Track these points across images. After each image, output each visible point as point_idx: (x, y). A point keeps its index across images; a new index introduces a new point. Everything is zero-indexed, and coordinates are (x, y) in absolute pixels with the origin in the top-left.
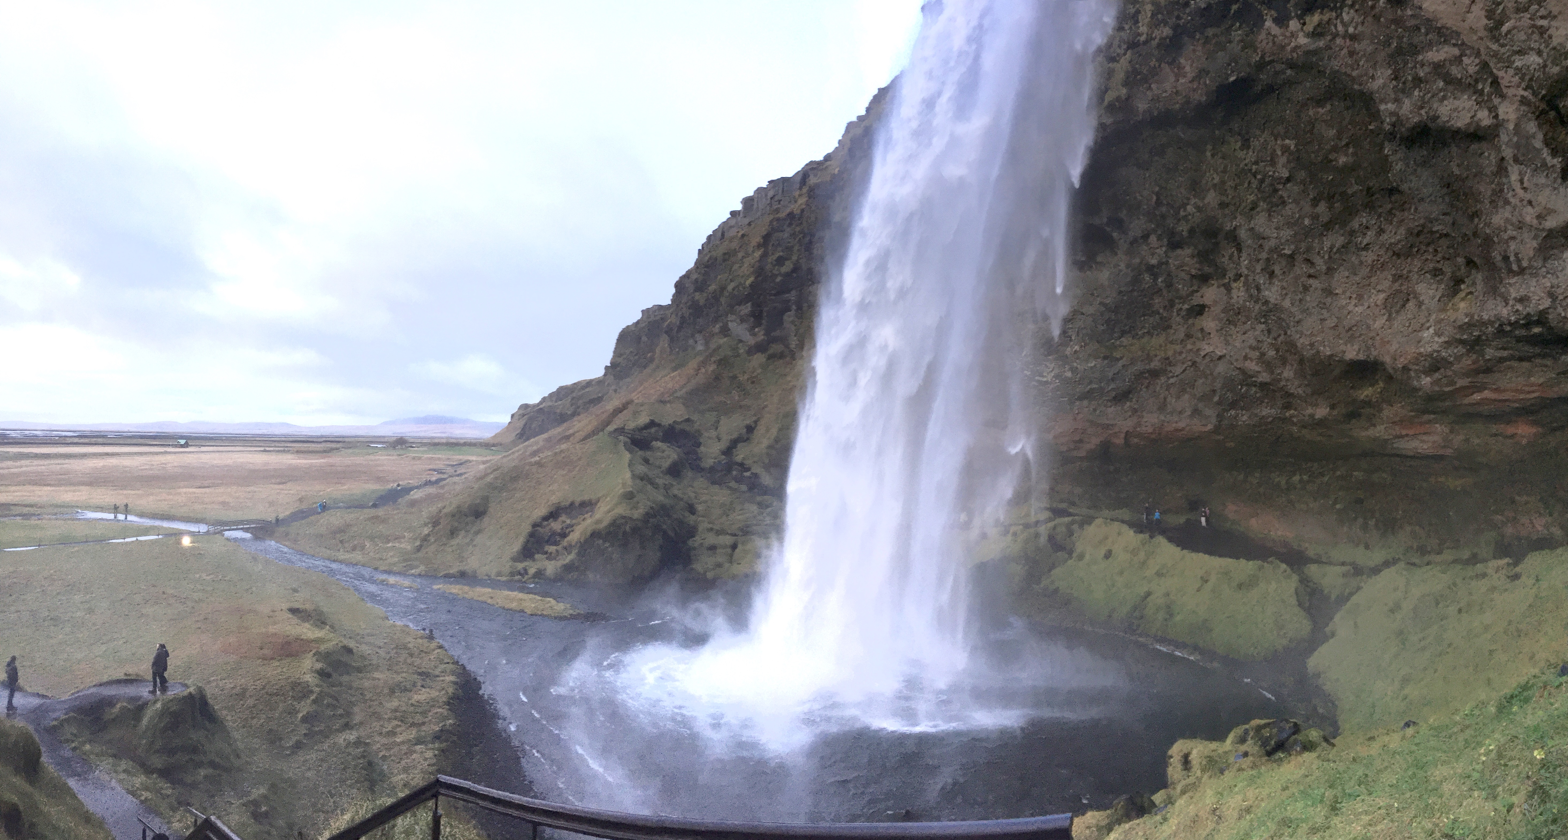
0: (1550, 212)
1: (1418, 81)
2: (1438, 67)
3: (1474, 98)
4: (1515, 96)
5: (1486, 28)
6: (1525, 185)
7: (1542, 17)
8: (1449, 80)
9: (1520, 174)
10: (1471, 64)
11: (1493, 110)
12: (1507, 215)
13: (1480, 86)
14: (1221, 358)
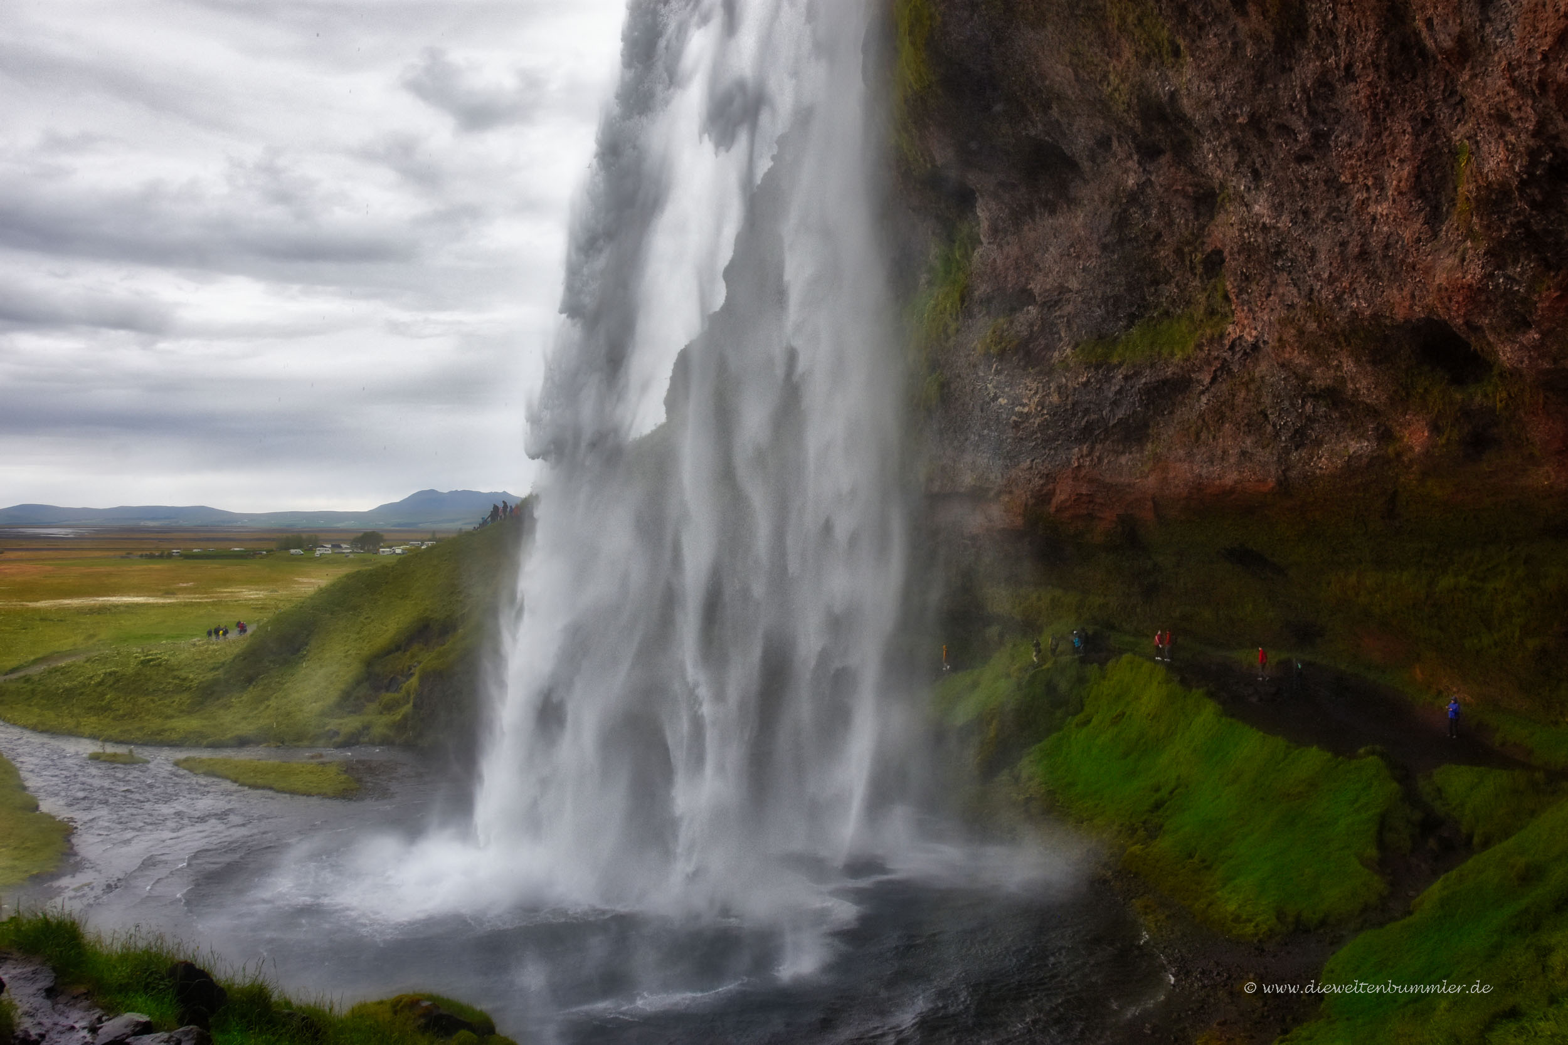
14: (1255, 347)
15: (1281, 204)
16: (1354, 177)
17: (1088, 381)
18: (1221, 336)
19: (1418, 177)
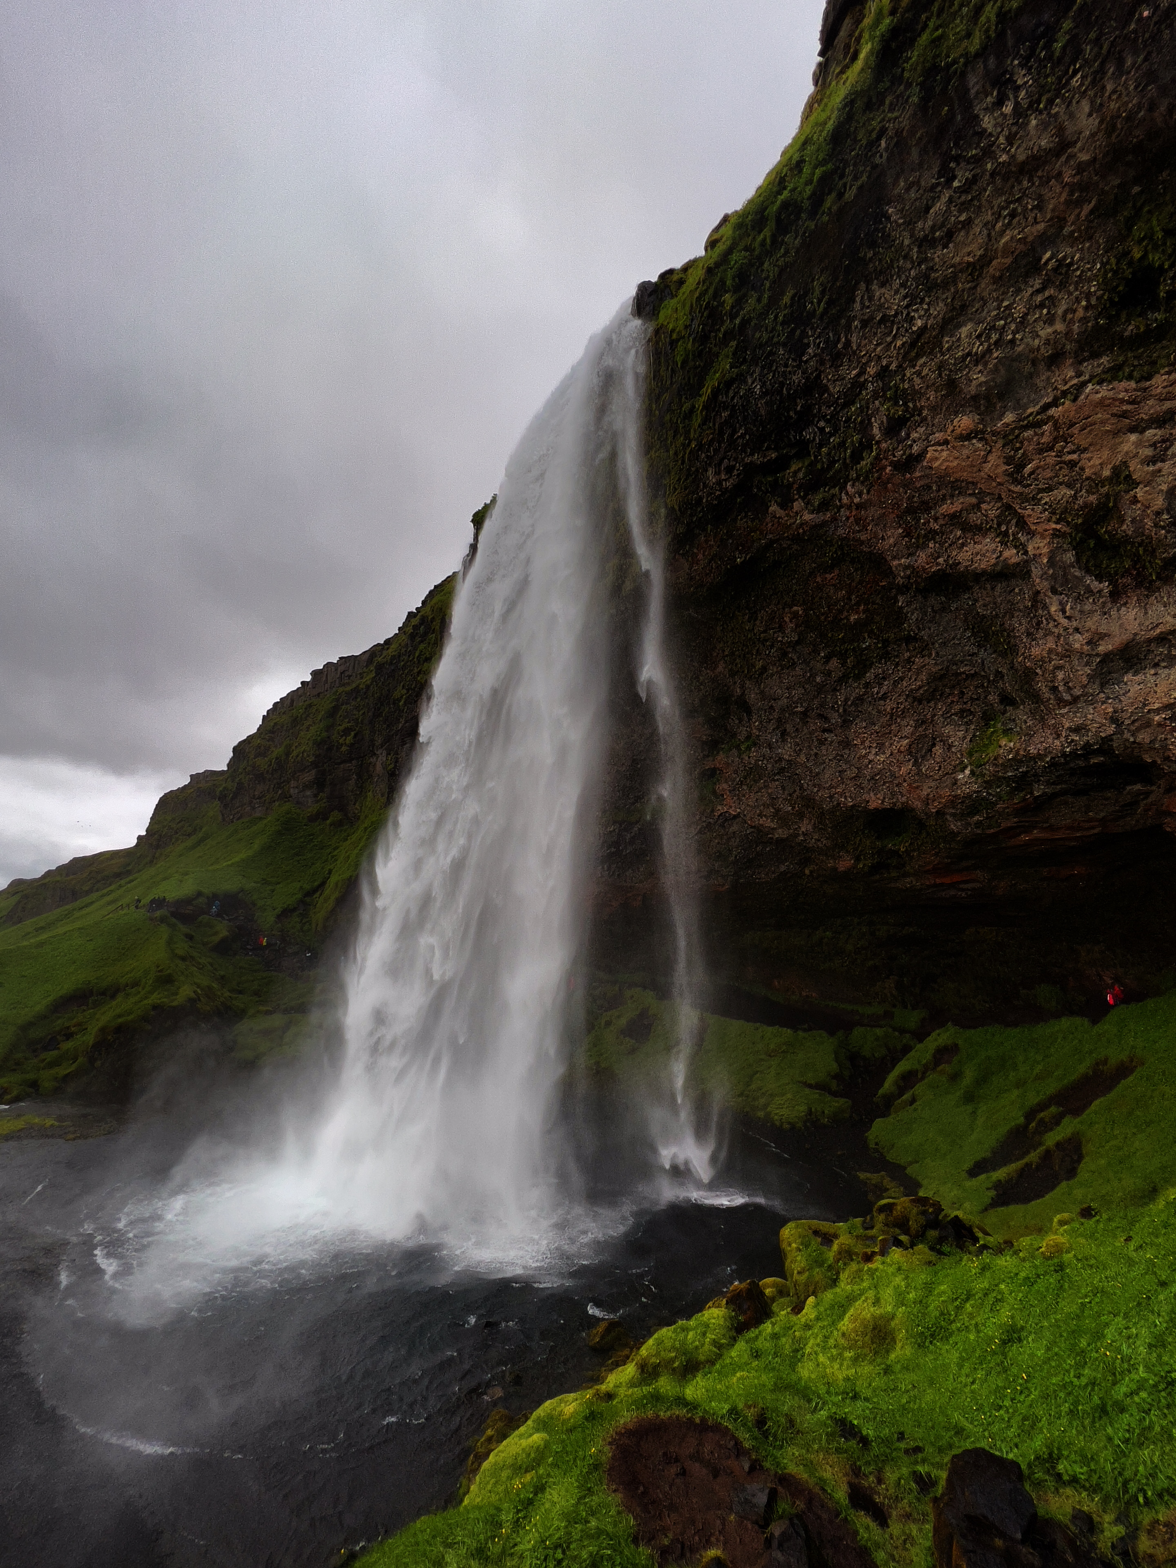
0: (1102, 636)
1: (932, 535)
2: (954, 519)
3: (998, 540)
4: (1046, 530)
5: (1006, 473)
6: (1067, 614)
7: (1069, 453)
8: (967, 528)
9: (1061, 603)
10: (991, 510)
11: (1021, 547)
12: (1051, 644)
13: (1003, 528)
14: (735, 817)
15: (800, 750)
16: (863, 742)
17: (614, 830)
18: (713, 811)
19: (910, 745)
